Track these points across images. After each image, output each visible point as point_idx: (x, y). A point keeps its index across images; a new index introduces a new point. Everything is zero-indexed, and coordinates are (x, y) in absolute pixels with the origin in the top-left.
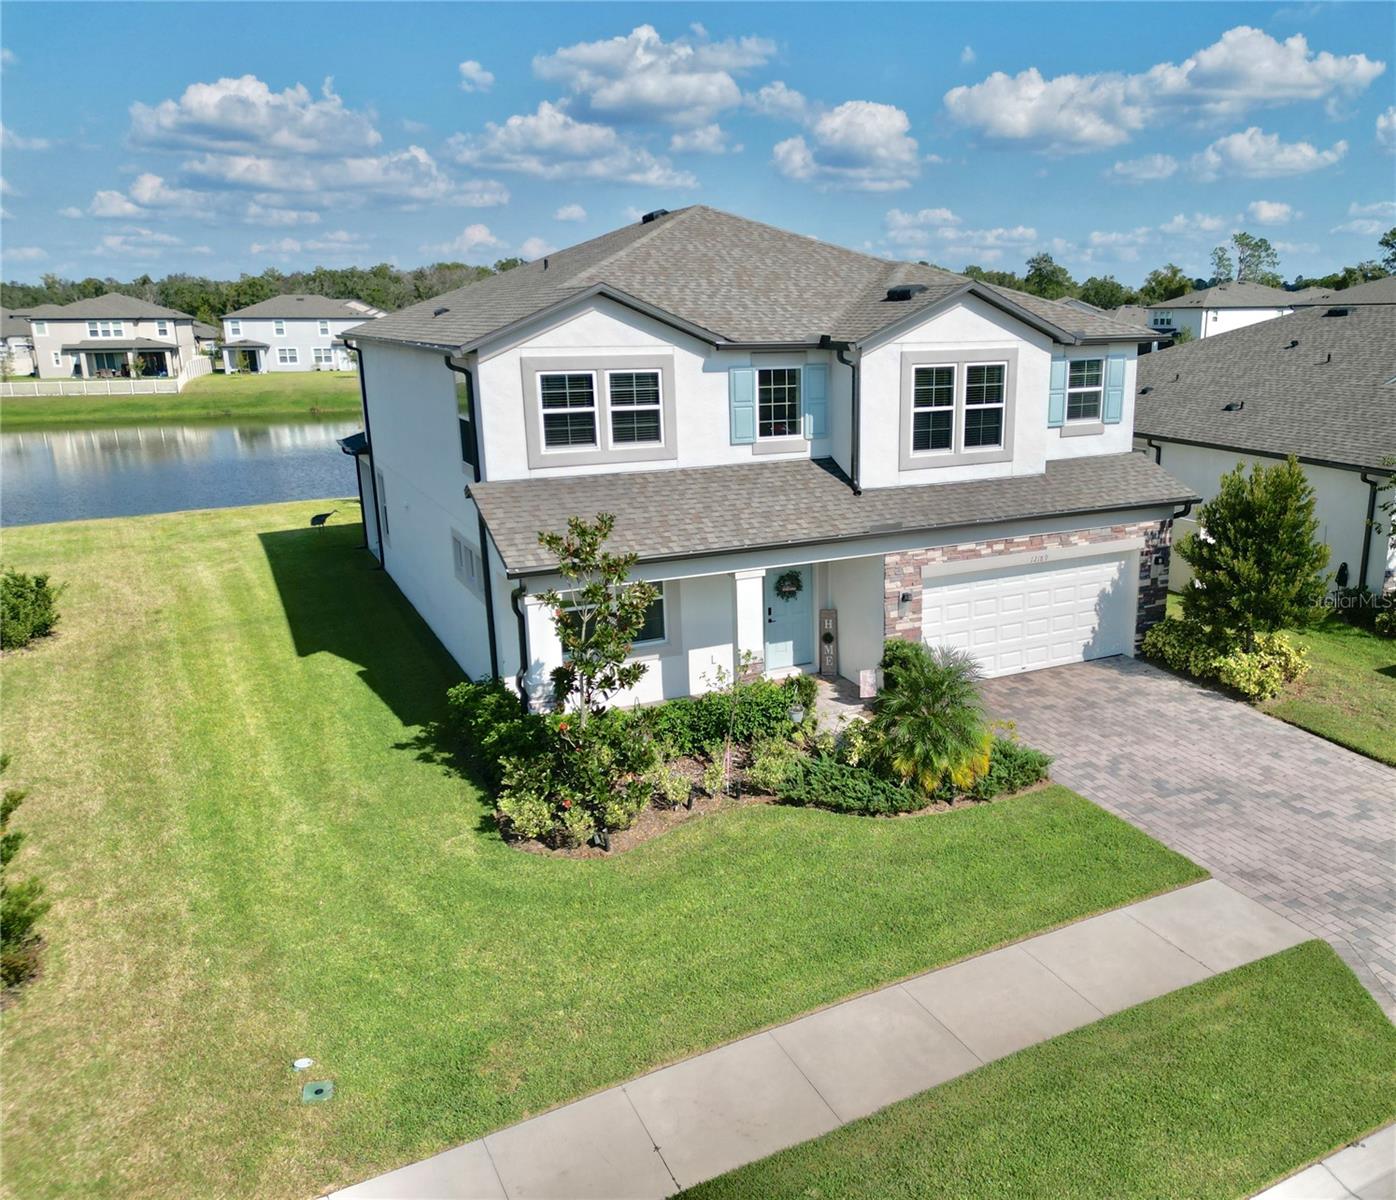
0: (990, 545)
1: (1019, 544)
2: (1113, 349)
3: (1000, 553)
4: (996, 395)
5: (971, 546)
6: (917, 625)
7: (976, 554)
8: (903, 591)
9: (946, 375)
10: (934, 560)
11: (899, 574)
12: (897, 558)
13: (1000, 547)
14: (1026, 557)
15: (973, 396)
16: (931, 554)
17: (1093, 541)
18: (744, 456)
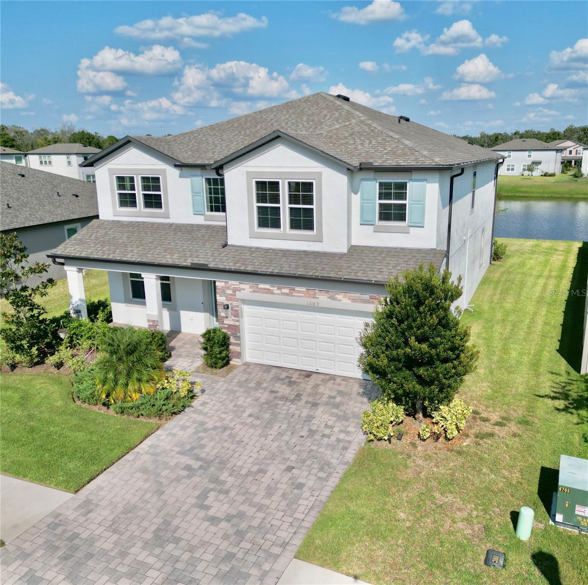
0: (279, 289)
1: (299, 292)
2: (415, 175)
3: (287, 294)
4: (309, 200)
5: (267, 286)
6: (237, 323)
7: (271, 292)
8: (226, 302)
9: (275, 185)
10: (244, 289)
11: (224, 293)
12: (222, 284)
13: (286, 291)
14: (305, 301)
15: (293, 199)
16: (242, 286)
17: (354, 300)
18: (200, 220)
